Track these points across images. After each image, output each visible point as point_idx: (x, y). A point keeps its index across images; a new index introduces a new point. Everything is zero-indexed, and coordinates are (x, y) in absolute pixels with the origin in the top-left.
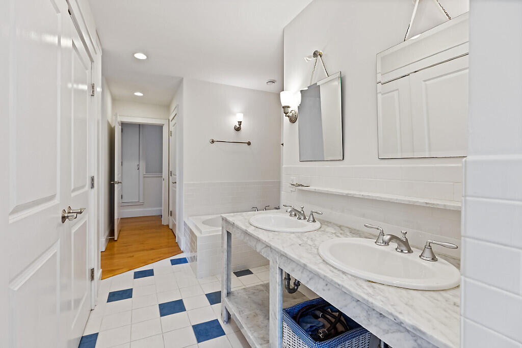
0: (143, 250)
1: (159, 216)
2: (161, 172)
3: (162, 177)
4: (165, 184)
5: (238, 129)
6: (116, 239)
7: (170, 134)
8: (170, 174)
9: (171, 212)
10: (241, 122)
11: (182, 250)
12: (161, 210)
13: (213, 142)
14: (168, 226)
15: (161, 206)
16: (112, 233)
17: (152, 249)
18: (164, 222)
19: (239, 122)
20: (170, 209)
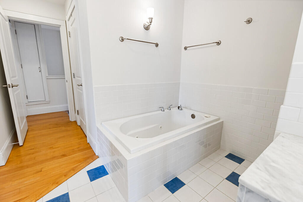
0: (54, 158)
1: (66, 111)
2: (64, 74)
3: (65, 78)
4: (68, 85)
5: (147, 28)
6: (21, 144)
7: (69, 34)
8: (73, 76)
9: (77, 111)
10: (152, 19)
11: (97, 154)
12: (67, 106)
13: (123, 40)
14: (75, 122)
15: (67, 103)
16: (15, 137)
17: (64, 156)
18: (72, 119)
19: (149, 18)
20: (77, 109)
